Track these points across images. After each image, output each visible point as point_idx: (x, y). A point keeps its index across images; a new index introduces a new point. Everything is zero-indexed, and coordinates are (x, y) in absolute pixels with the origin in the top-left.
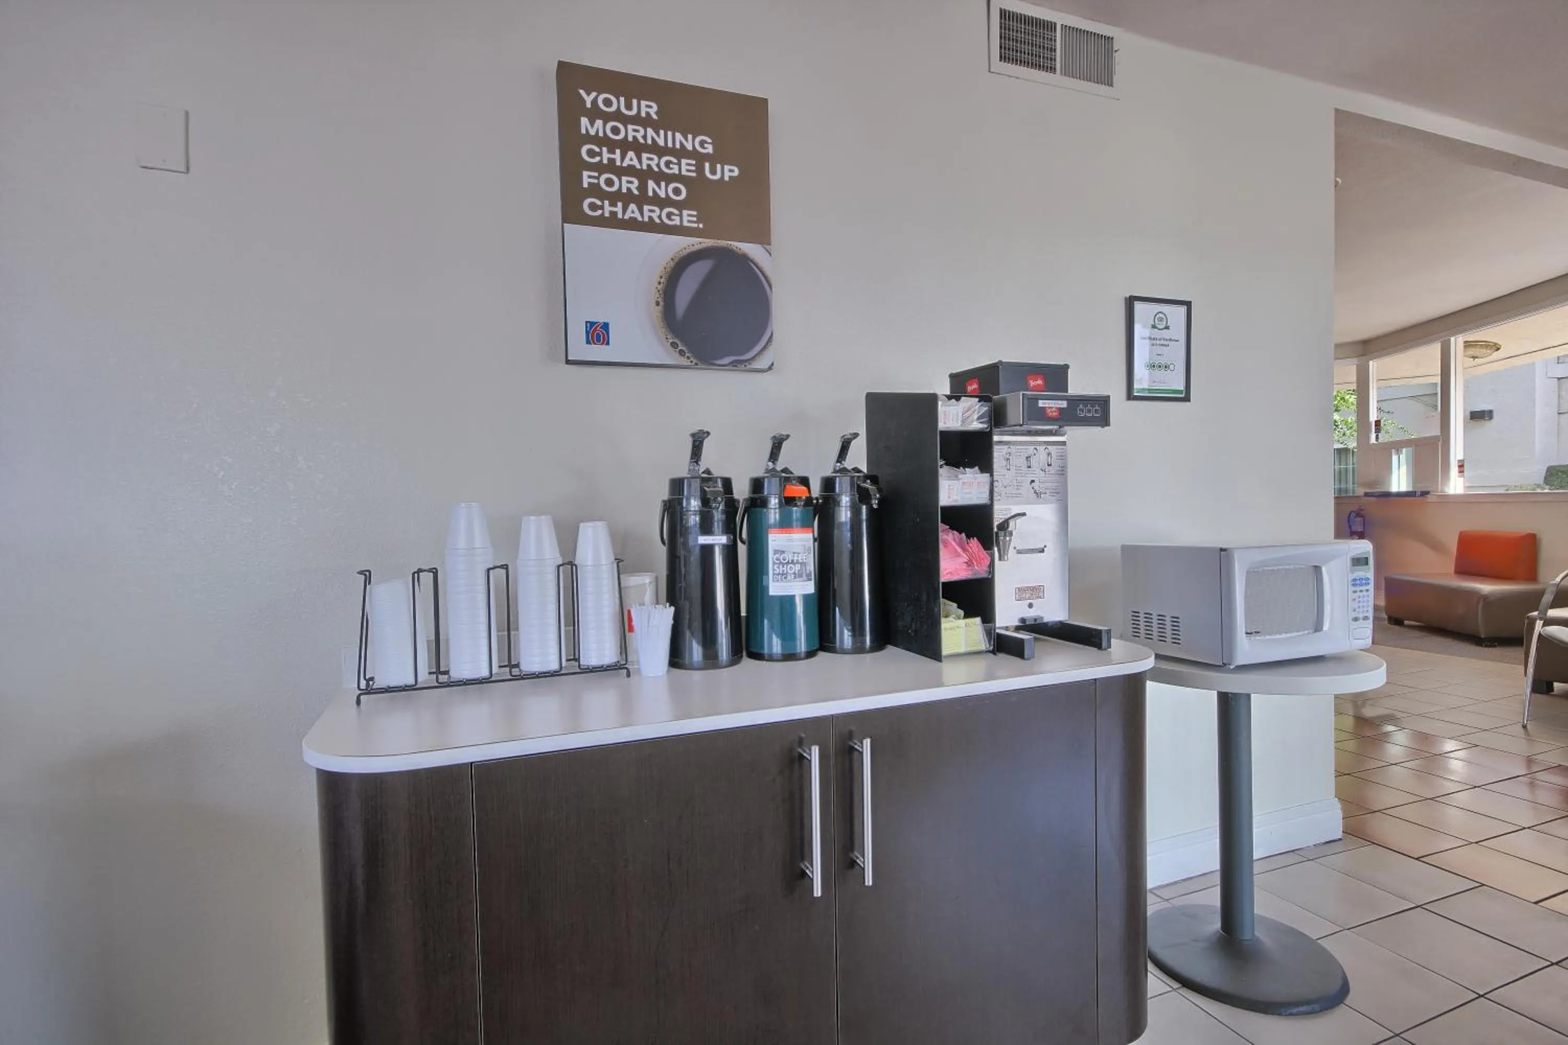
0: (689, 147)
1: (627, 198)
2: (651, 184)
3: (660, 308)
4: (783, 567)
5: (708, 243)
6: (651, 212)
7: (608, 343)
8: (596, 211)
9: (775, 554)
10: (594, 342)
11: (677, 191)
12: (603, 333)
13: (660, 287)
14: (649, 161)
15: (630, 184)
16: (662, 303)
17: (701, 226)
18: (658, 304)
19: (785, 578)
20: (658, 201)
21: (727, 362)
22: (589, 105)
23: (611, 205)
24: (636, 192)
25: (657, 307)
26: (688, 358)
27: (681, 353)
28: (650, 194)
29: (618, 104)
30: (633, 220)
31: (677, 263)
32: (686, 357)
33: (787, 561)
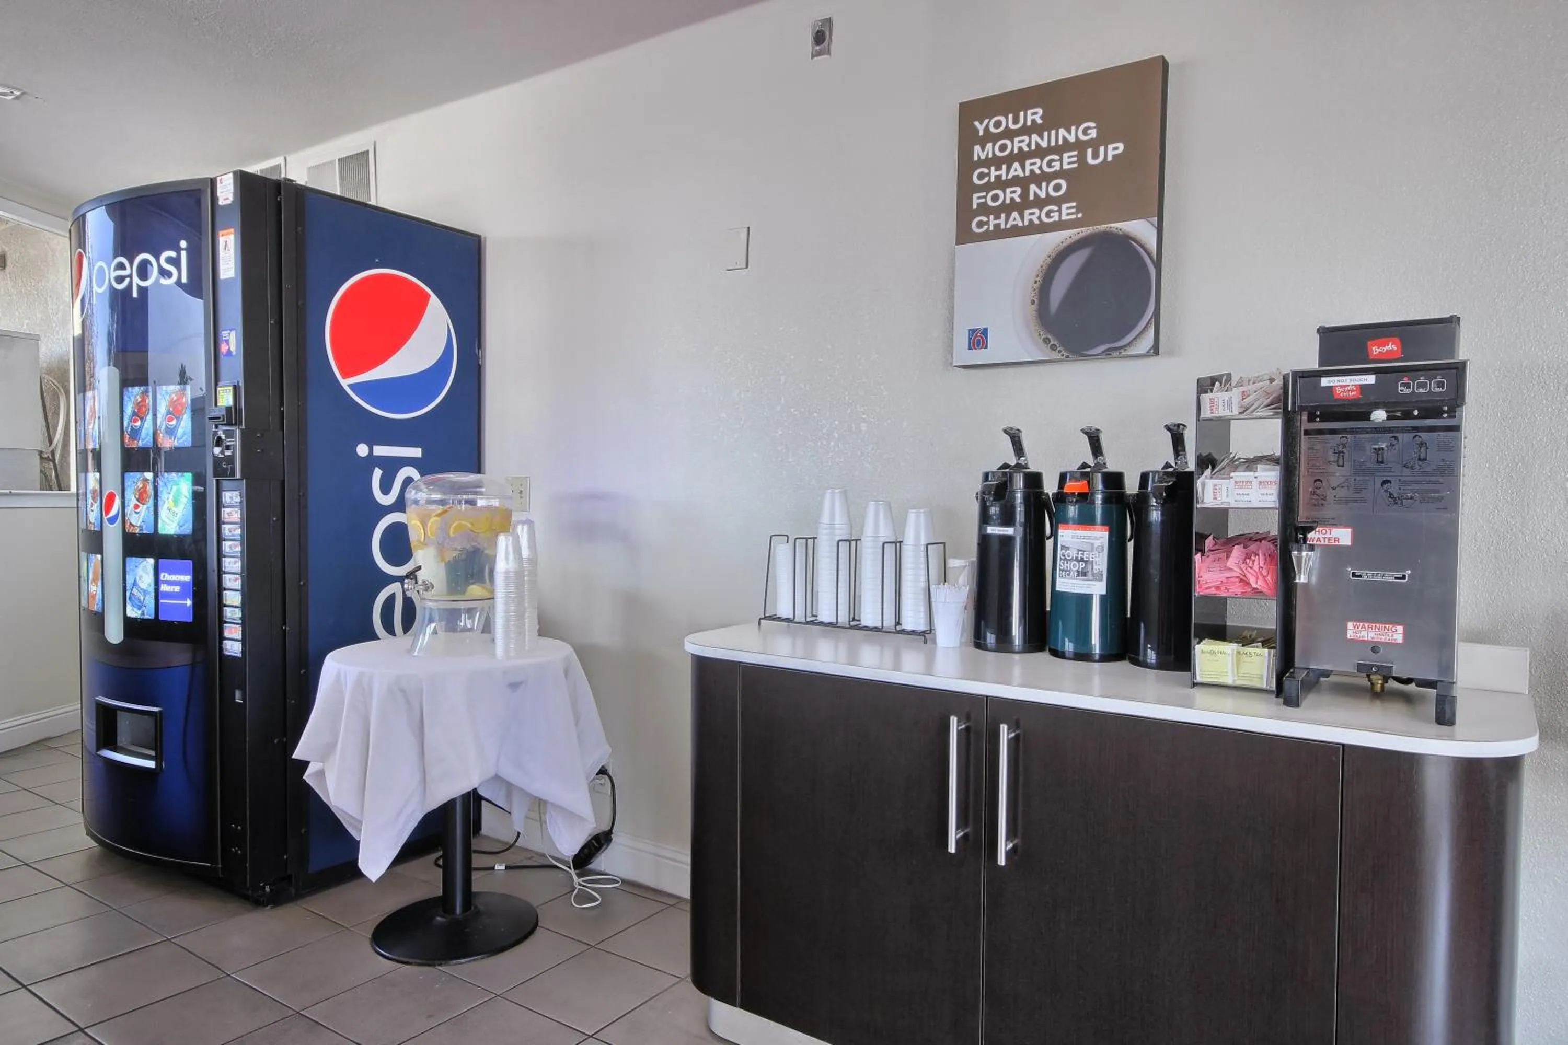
0: (1072, 139)
1: (1008, 208)
2: (1033, 188)
3: (1035, 307)
4: (1067, 563)
5: (1084, 231)
6: (1033, 215)
7: (986, 347)
8: (982, 227)
9: (1062, 550)
10: (974, 347)
11: (1057, 188)
12: (981, 337)
13: (1036, 286)
14: (1034, 165)
15: (1014, 194)
16: (1036, 301)
17: (1080, 215)
18: (1033, 302)
19: (1068, 575)
20: (1040, 203)
21: (1099, 352)
22: (981, 133)
23: (995, 219)
24: (1018, 200)
25: (1033, 306)
26: (1059, 352)
27: (1053, 348)
28: (1032, 197)
29: (1007, 122)
30: (1015, 227)
31: (1053, 259)
32: (1057, 351)
33: (1071, 557)
